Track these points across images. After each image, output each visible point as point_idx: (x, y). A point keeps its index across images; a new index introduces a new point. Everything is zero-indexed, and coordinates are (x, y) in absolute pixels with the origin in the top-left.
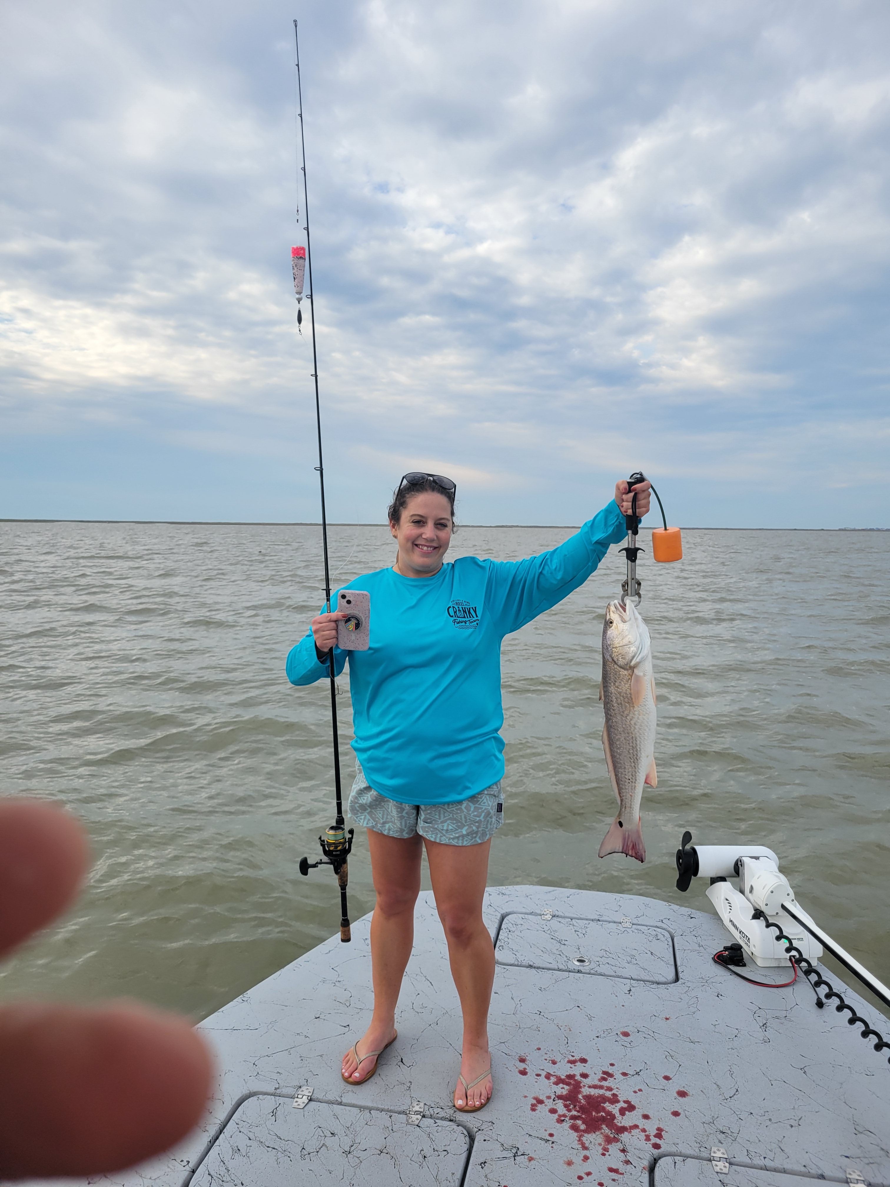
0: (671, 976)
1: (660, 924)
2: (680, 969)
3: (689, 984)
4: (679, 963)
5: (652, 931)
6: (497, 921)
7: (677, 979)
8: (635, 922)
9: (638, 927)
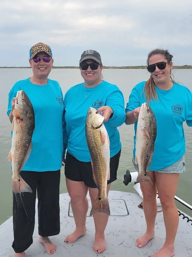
0: (127, 213)
1: (120, 198)
2: (129, 211)
3: (132, 215)
4: (128, 209)
5: (118, 200)
6: (68, 204)
7: (128, 214)
8: (112, 198)
9: (115, 200)
